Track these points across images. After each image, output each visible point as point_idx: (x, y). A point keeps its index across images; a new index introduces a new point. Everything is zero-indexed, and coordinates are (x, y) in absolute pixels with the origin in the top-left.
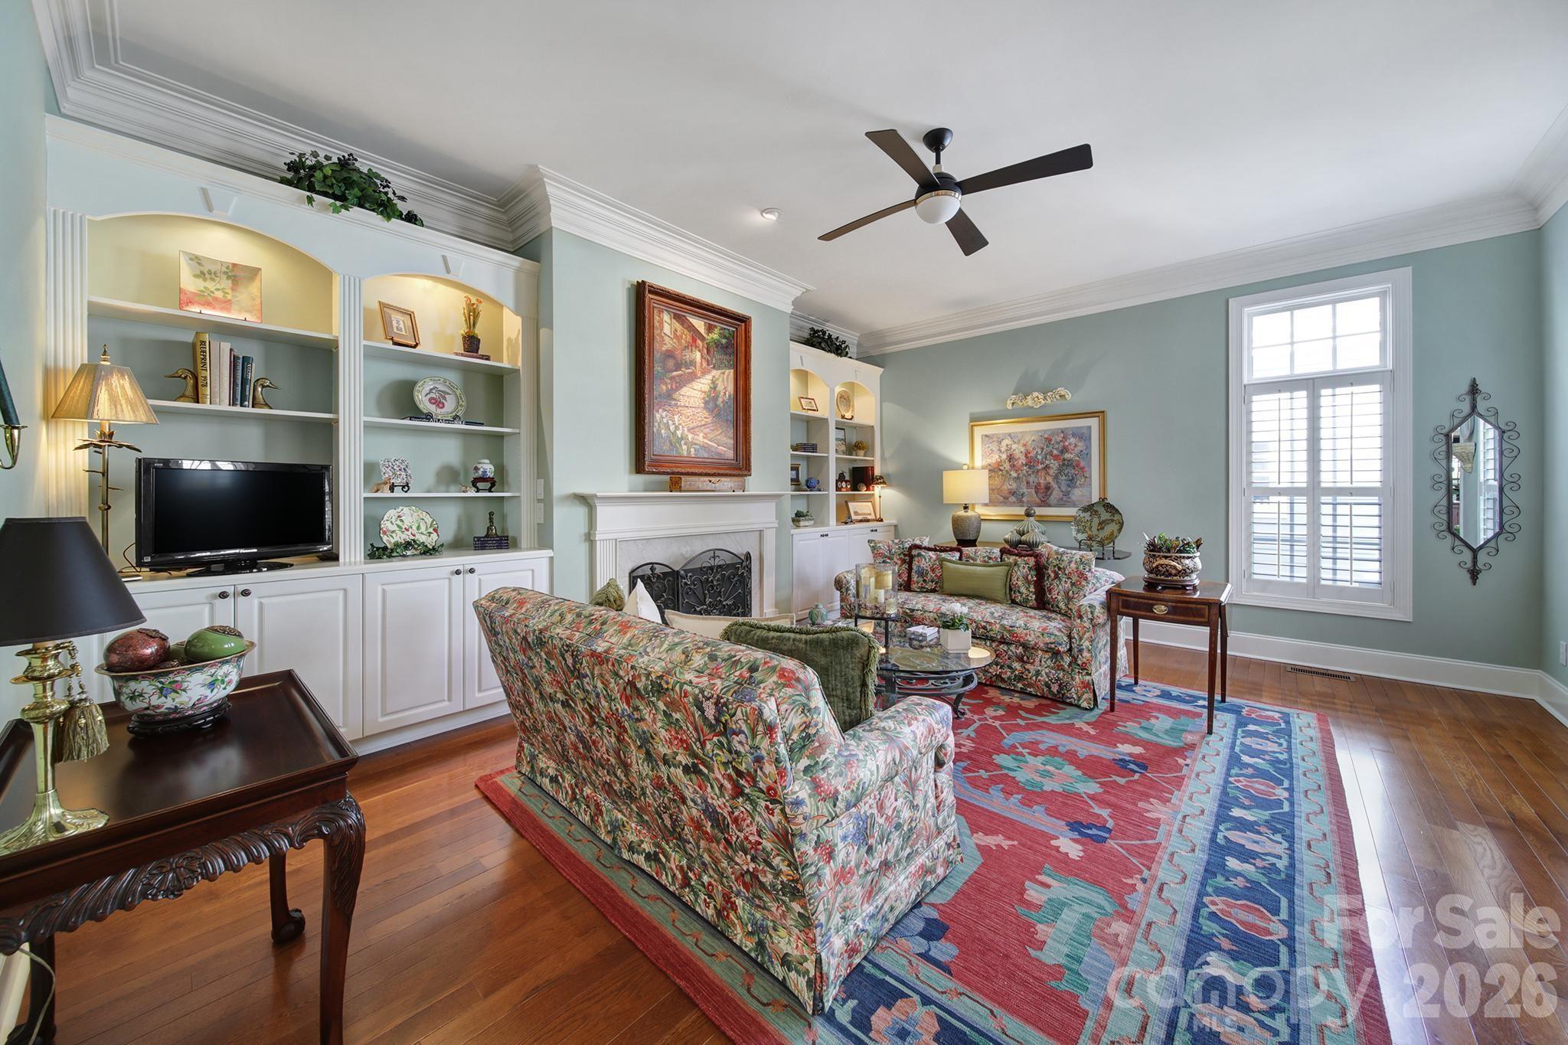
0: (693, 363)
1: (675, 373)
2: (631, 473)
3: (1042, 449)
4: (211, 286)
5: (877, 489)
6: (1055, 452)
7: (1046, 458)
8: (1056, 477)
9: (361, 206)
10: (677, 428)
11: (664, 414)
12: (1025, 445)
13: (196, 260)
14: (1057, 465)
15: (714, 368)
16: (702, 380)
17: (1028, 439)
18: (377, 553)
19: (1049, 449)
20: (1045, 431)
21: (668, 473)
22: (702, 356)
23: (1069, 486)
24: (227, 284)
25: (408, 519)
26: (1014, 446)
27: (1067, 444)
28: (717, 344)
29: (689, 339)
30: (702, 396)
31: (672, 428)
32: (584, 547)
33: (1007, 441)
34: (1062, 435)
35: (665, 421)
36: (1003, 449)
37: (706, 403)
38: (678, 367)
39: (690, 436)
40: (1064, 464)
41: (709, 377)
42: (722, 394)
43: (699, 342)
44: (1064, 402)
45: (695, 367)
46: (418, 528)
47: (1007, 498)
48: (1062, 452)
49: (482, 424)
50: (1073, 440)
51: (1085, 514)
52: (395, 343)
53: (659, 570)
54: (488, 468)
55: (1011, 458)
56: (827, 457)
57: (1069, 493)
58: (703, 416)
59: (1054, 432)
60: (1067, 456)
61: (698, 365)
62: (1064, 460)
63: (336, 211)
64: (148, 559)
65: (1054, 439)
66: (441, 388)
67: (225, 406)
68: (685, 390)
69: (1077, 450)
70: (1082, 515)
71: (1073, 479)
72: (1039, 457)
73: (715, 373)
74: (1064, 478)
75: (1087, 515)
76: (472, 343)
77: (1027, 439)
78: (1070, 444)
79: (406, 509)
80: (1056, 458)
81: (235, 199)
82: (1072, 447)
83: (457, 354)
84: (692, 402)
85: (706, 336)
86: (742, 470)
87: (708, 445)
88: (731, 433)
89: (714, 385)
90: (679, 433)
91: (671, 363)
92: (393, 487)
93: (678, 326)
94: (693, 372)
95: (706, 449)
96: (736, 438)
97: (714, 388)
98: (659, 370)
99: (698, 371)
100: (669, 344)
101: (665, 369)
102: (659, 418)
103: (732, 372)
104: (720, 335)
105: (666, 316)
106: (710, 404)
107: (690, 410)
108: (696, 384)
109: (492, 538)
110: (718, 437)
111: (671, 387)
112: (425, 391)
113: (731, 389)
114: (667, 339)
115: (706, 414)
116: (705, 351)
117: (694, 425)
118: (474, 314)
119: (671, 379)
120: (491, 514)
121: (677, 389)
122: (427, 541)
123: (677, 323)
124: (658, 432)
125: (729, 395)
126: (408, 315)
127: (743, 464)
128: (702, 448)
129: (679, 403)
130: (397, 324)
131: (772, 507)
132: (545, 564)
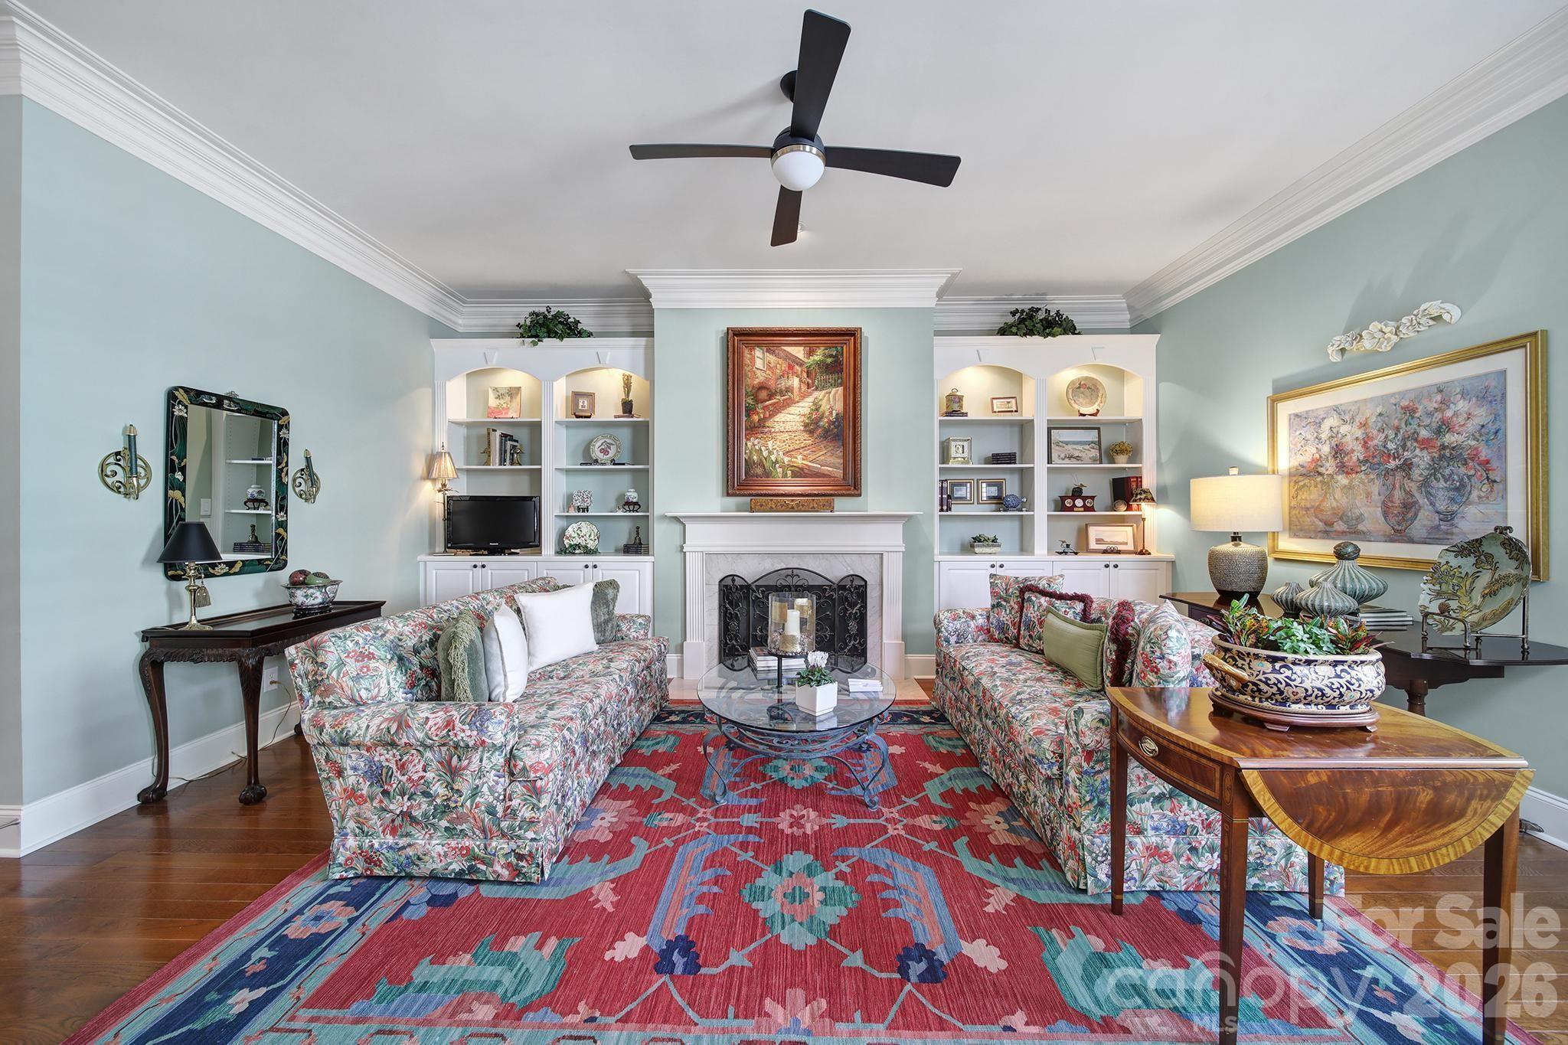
0: (789, 389)
1: (767, 403)
2: (723, 496)
3: (1398, 429)
4: (502, 401)
5: (1146, 509)
6: (1424, 433)
7: (1404, 447)
8: (1425, 484)
9: (549, 337)
10: (770, 453)
11: (756, 442)
12: (1364, 425)
13: (496, 389)
14: (1427, 459)
15: (817, 389)
16: (800, 404)
17: (1370, 413)
18: (563, 550)
19: (1410, 429)
20: (1402, 394)
21: (750, 495)
22: (801, 381)
23: (1453, 500)
24: (508, 398)
25: (585, 530)
26: (1344, 429)
27: (1449, 413)
28: (819, 364)
29: (785, 366)
30: (801, 420)
31: (765, 453)
32: (679, 556)
33: (1332, 421)
34: (1439, 398)
35: (757, 447)
36: (1324, 436)
37: (806, 425)
38: (771, 396)
39: (786, 459)
40: (1442, 457)
41: (810, 399)
42: (827, 414)
43: (797, 368)
44: (1440, 329)
45: (792, 393)
46: (590, 536)
47: (1331, 525)
48: (1439, 432)
49: (624, 464)
50: (1462, 406)
51: (1460, 561)
52: (577, 417)
53: (738, 582)
54: (633, 495)
55: (1338, 451)
56: (1033, 468)
57: (1453, 514)
58: (805, 439)
59: (1422, 393)
60: (1450, 439)
61: (796, 391)
62: (1443, 447)
63: (535, 344)
64: (449, 545)
65: (1420, 408)
66: (609, 441)
67: (497, 467)
68: (780, 417)
69: (1472, 426)
70: (1455, 562)
71: (1463, 485)
72: (1391, 446)
73: (816, 394)
74: (1442, 484)
75: (1467, 564)
76: (627, 407)
77: (1368, 414)
78: (1456, 414)
79: (583, 523)
80: (1425, 444)
81: (496, 354)
82: (1461, 420)
83: (615, 417)
84: (788, 427)
85: (806, 360)
86: (850, 489)
87: (809, 466)
88: (839, 453)
89: (817, 407)
90: (773, 458)
91: (763, 394)
92: (579, 509)
93: (772, 358)
94: (790, 398)
95: (806, 471)
96: (845, 457)
97: (817, 410)
98: (751, 402)
99: (796, 395)
100: (761, 377)
101: (757, 401)
102: (751, 445)
103: (840, 389)
104: (824, 355)
105: (758, 352)
106: (811, 426)
107: (787, 435)
108: (793, 409)
109: (637, 546)
110: (822, 458)
111: (762, 416)
112: (598, 445)
113: (839, 406)
114: (759, 373)
115: (806, 436)
116: (805, 375)
117: (791, 448)
118: (628, 386)
119: (763, 408)
120: (638, 528)
121: (771, 416)
122: (591, 545)
123: (771, 356)
124: (749, 458)
125: (837, 414)
126: (590, 396)
127: (852, 484)
128: (802, 469)
129: (773, 430)
130: (583, 403)
131: (897, 529)
132: (649, 567)
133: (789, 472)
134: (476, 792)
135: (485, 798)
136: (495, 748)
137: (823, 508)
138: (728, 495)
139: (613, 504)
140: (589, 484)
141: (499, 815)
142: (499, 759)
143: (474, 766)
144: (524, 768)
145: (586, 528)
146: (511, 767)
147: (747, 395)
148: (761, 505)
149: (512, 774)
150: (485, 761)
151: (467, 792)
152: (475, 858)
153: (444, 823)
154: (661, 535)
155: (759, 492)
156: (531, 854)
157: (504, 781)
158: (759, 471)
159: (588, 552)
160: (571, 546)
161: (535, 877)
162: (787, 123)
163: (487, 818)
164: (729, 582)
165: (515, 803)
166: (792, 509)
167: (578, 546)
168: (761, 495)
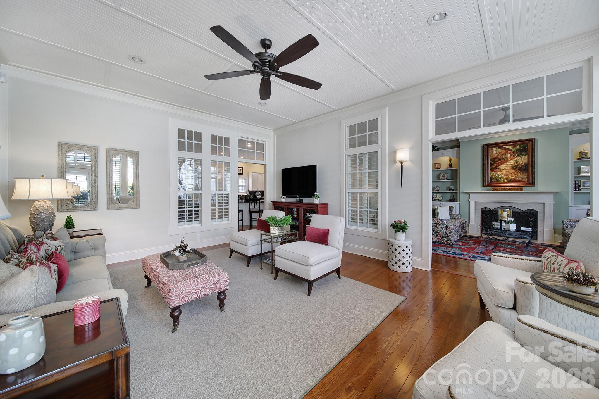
1: (498, 162)
2: (482, 187)
10: (499, 175)
15: (517, 157)
16: (510, 161)
18: (433, 200)
21: (491, 187)
22: (510, 155)
28: (518, 150)
29: (504, 152)
30: (511, 166)
31: (497, 175)
35: (494, 174)
37: (513, 167)
38: (499, 160)
39: (505, 177)
41: (514, 160)
42: (521, 163)
43: (509, 152)
45: (507, 158)
46: (440, 197)
49: (449, 180)
52: (436, 169)
53: (487, 209)
54: (452, 187)
58: (513, 171)
66: (445, 174)
68: (502, 166)
73: (517, 158)
76: (450, 165)
83: (447, 168)
84: (506, 168)
85: (512, 149)
86: (530, 185)
87: (514, 178)
88: (526, 174)
89: (517, 162)
90: (500, 177)
91: (497, 160)
92: (436, 191)
93: (500, 150)
94: (506, 160)
95: (512, 180)
96: (528, 175)
97: (517, 163)
98: (492, 162)
99: (509, 159)
100: (495, 155)
101: (494, 162)
102: (492, 174)
103: (526, 156)
104: (519, 147)
105: (495, 149)
106: (515, 167)
107: (505, 170)
108: (507, 163)
109: (454, 199)
110: (519, 176)
111: (496, 166)
112: (442, 175)
113: (526, 161)
114: (495, 154)
115: (513, 170)
116: (512, 153)
117: (507, 173)
118: (450, 160)
119: (496, 163)
120: (454, 195)
121: (499, 166)
122: (440, 199)
123: (499, 149)
124: (491, 177)
125: (525, 163)
126: (439, 164)
127: (531, 182)
128: (511, 179)
129: (500, 169)
130: (437, 165)
131: (552, 196)
132: (458, 205)
133: (506, 180)
134: (441, 231)
135: (443, 232)
136: (445, 224)
137: (519, 190)
138: (484, 187)
139: (445, 189)
140: (439, 184)
141: (445, 234)
142: (445, 226)
143: (441, 227)
144: (449, 228)
145: (438, 195)
146: (447, 228)
147: (490, 160)
148: (496, 190)
149: (447, 229)
150: (442, 226)
151: (439, 230)
152: (441, 240)
153: (436, 235)
154: (462, 197)
155: (495, 186)
156: (450, 240)
157: (445, 230)
158: (495, 180)
159: (439, 201)
160: (435, 199)
161: (451, 244)
162: (503, 117)
163: (443, 235)
164: (484, 209)
165: (448, 233)
166: (507, 190)
167: (437, 199)
168: (496, 187)
